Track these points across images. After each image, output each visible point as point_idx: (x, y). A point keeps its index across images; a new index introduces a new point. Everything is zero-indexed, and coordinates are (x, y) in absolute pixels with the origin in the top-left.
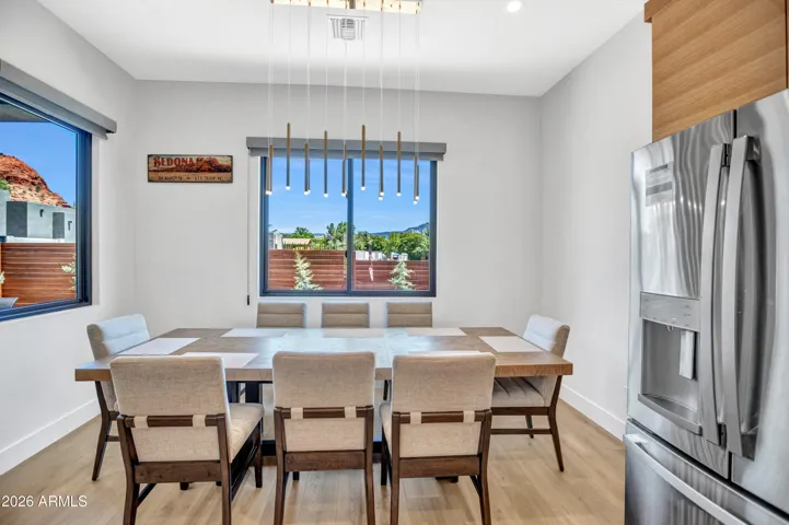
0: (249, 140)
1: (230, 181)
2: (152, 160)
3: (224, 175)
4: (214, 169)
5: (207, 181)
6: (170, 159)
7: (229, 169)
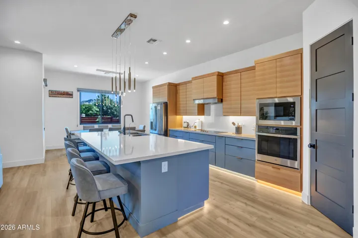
0: (78, 88)
1: (72, 97)
2: (50, 92)
3: (71, 96)
4: (69, 95)
5: (66, 97)
6: (55, 91)
7: (72, 95)
